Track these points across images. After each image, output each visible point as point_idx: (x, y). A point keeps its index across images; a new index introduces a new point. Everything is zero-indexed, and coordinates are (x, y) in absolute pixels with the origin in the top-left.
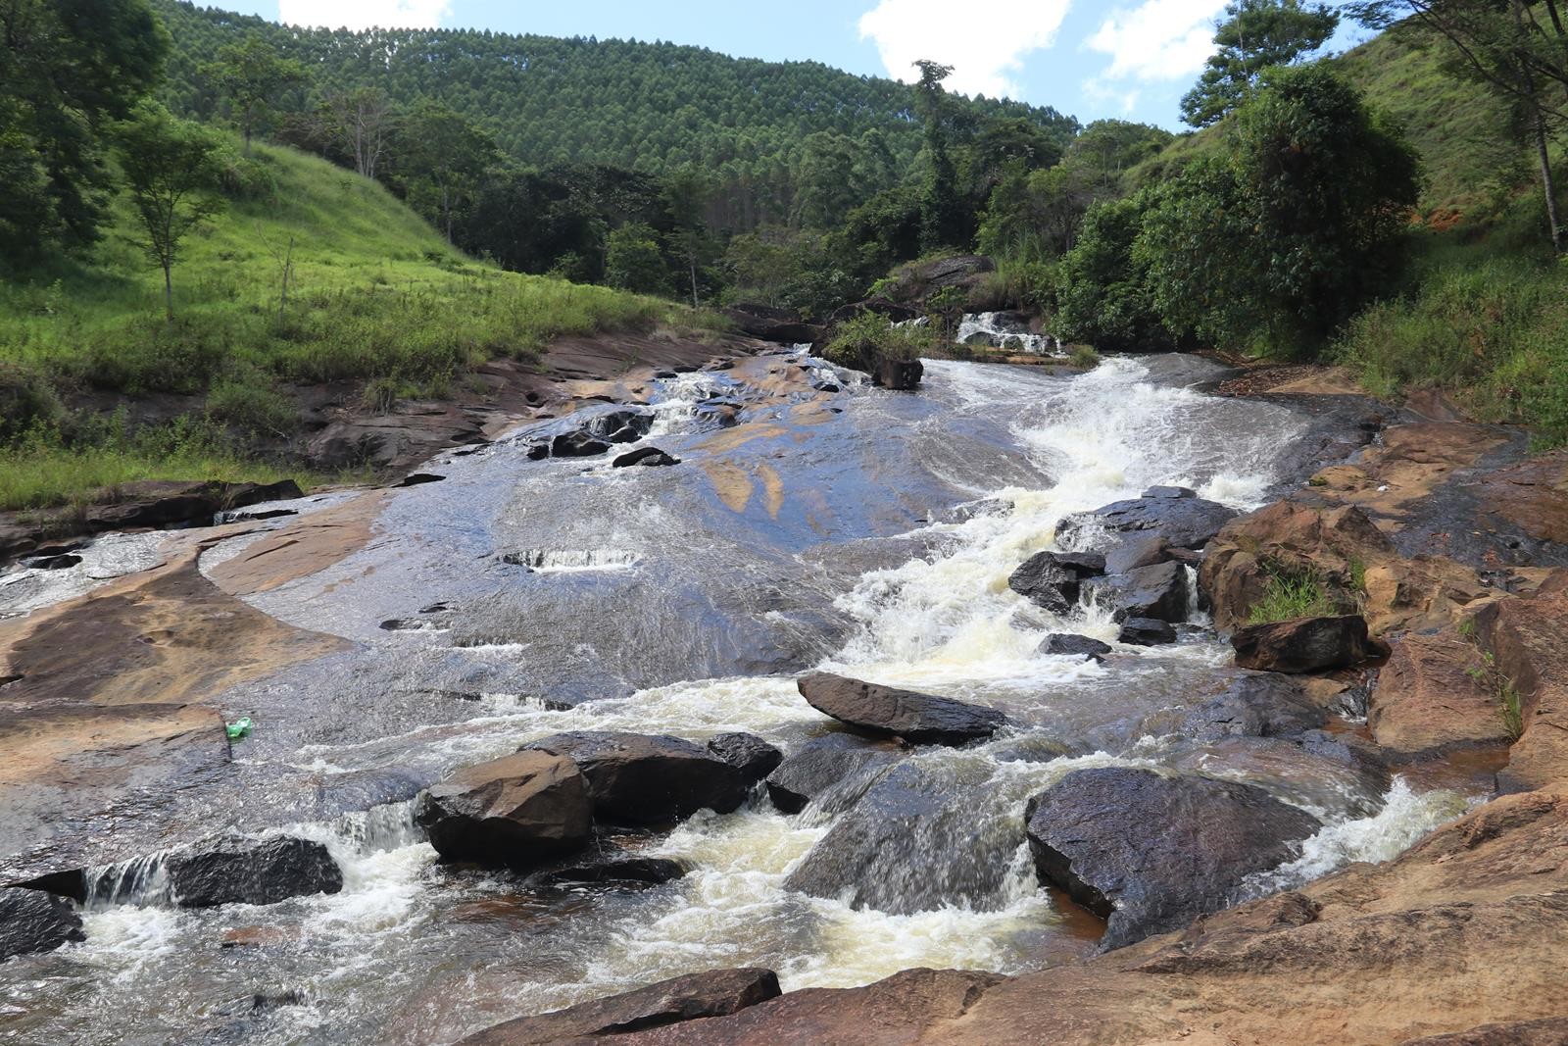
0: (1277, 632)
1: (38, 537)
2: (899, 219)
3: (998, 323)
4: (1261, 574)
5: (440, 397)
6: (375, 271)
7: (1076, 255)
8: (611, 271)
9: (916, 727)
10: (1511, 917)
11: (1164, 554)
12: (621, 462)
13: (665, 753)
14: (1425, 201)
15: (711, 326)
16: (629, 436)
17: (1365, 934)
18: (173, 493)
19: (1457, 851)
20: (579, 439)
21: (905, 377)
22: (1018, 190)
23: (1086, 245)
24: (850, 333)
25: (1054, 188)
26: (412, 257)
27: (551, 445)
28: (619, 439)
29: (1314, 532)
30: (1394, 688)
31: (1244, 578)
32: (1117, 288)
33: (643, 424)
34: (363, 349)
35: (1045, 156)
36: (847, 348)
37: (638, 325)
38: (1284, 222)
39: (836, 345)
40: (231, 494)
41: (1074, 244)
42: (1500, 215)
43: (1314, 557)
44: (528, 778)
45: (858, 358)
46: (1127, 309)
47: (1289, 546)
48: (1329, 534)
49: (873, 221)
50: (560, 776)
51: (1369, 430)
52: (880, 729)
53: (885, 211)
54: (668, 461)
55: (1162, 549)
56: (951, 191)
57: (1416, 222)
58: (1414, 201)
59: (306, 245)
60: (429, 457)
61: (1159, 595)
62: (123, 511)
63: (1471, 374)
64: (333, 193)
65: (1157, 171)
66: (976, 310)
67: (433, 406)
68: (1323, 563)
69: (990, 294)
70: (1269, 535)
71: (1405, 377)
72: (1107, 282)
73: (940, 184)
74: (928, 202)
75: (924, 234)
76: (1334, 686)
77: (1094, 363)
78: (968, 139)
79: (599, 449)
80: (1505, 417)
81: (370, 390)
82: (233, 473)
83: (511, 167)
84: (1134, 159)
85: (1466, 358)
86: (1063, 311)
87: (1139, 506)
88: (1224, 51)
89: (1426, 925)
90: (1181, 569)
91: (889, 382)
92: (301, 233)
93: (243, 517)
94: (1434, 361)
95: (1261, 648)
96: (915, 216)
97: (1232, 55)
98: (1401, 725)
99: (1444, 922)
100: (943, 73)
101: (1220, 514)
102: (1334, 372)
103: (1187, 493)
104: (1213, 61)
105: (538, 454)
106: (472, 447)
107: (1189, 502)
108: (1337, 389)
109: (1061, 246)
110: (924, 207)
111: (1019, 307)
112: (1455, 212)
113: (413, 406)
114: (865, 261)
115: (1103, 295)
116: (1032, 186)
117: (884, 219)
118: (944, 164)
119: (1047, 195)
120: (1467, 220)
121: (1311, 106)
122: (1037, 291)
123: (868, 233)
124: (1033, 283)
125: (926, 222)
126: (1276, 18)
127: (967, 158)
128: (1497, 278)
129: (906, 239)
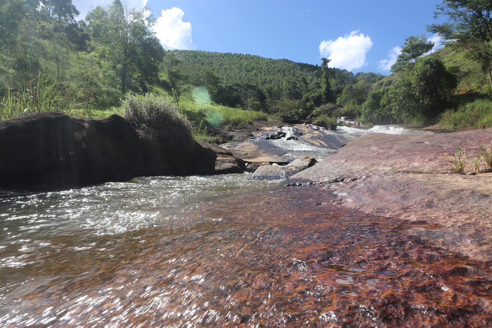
2: (316, 97)
3: (346, 119)
5: (241, 129)
7: (366, 103)
12: (288, 139)
14: (458, 88)
15: (279, 120)
20: (275, 136)
21: (334, 128)
22: (351, 88)
23: (369, 100)
24: (318, 120)
25: (359, 88)
35: (355, 81)
36: (318, 122)
38: (423, 92)
40: (220, 141)
41: (365, 101)
42: (478, 90)
45: (322, 124)
46: (379, 115)
49: (310, 97)
53: (313, 95)
56: (329, 90)
57: (456, 93)
58: (456, 88)
65: (382, 84)
66: (340, 116)
67: (240, 130)
69: (343, 113)
71: (456, 125)
72: (374, 109)
73: (327, 88)
74: (324, 93)
75: (322, 100)
77: (372, 127)
78: (334, 77)
79: (280, 138)
83: (224, 84)
85: (471, 120)
86: (362, 116)
88: (403, 54)
91: (330, 129)
94: (463, 122)
96: (320, 96)
97: (405, 55)
100: (328, 61)
102: (436, 126)
104: (400, 56)
105: (269, 138)
106: (253, 137)
108: (438, 128)
109: (360, 102)
110: (322, 94)
111: (350, 116)
112: (466, 90)
113: (236, 131)
114: (307, 107)
115: (373, 112)
116: (354, 88)
117: (312, 97)
118: (328, 83)
119: (357, 90)
120: (469, 91)
121: (432, 66)
122: (355, 112)
123: (308, 100)
124: (354, 110)
125: (323, 97)
126: (418, 45)
127: (333, 82)
128: (478, 104)
129: (318, 101)
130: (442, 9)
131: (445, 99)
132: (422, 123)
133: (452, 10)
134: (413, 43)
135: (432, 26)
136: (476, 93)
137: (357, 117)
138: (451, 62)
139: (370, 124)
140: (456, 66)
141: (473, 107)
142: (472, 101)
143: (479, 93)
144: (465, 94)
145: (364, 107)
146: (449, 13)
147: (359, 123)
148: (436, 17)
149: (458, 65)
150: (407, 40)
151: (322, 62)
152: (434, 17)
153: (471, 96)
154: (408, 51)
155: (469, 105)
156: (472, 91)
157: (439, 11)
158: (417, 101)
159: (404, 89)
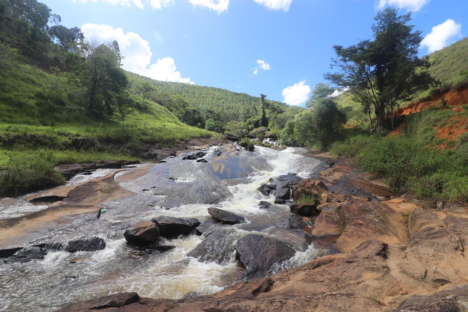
0: (298, 207)
1: (85, 169)
2: (256, 121)
3: (270, 140)
4: (302, 193)
5: (170, 147)
6: (164, 124)
7: (284, 129)
8: (206, 127)
9: (225, 220)
10: (295, 305)
11: (287, 186)
12: (198, 161)
13: (177, 222)
14: (348, 123)
15: (221, 138)
16: (201, 157)
17: (257, 306)
18: (114, 162)
19: (310, 269)
20: (192, 156)
21: (252, 149)
22: (276, 117)
23: (286, 127)
24: (243, 141)
25: (282, 117)
26: (172, 122)
27: (187, 157)
28: (198, 157)
29: (313, 185)
30: (318, 221)
31: (299, 193)
32: (291, 136)
33: (204, 154)
34: (157, 138)
35: (281, 112)
36: (242, 143)
37: (208, 137)
38: (320, 126)
39: (240, 143)
40: (125, 163)
42: (361, 127)
43: (312, 190)
44: (145, 227)
45: (244, 145)
46: (292, 139)
47: (308, 188)
48: (316, 186)
50: (152, 227)
51: (332, 165)
52: (219, 220)
53: (253, 120)
54: (206, 161)
55: (287, 185)
56: (265, 117)
57: (346, 127)
58: (346, 123)
59: (152, 118)
60: (165, 158)
61: (284, 194)
62: (103, 165)
63: (352, 156)
64: (159, 110)
66: (266, 138)
67: (168, 149)
68: (314, 192)
69: (269, 135)
70: (305, 185)
71: (340, 155)
72: (289, 134)
73: (263, 116)
75: (260, 124)
76: (308, 219)
77: (285, 148)
78: (268, 108)
79: (195, 158)
80: (358, 164)
81: (157, 145)
82: (127, 159)
83: (190, 108)
84: (297, 113)
85: (352, 152)
86: (281, 139)
87: (285, 176)
89: (274, 305)
90: (289, 189)
91: (248, 150)
92: (152, 116)
93: (127, 167)
94: (346, 153)
95: (295, 209)
96: (258, 121)
97: (315, 96)
98: (317, 230)
99: (279, 304)
100: (265, 96)
101: (300, 179)
102: (328, 153)
103: (295, 174)
104: (312, 96)
105: (184, 159)
106: (173, 157)
107: (294, 176)
108: (328, 156)
109: (283, 127)
110: (260, 119)
111: (274, 138)
112: (353, 125)
113: (164, 149)
114: (249, 128)
115: (288, 137)
116: (278, 117)
117: (253, 121)
118: (264, 112)
119: (280, 119)
120: (355, 127)
121: (327, 105)
122: (277, 135)
123: (250, 123)
124: (277, 134)
125: (260, 122)
126: (323, 89)
127: (267, 111)
128: (360, 138)
129: (257, 125)
130: (336, 62)
131: (338, 131)
132: (320, 148)
133: (342, 63)
134: (321, 87)
135: (327, 74)
136: (360, 128)
137: (278, 139)
138: (348, 103)
139: (285, 146)
140: (350, 106)
141: (355, 141)
142: (355, 135)
143: (362, 128)
144: (352, 128)
145: (282, 132)
146: (341, 66)
147: (279, 144)
148: (332, 68)
149: (352, 105)
150: (317, 85)
151: (261, 96)
152: (331, 67)
153: (357, 131)
154: (317, 93)
155: (352, 139)
156: (357, 126)
157: (333, 63)
158: (316, 132)
159: (306, 121)
